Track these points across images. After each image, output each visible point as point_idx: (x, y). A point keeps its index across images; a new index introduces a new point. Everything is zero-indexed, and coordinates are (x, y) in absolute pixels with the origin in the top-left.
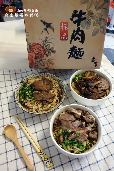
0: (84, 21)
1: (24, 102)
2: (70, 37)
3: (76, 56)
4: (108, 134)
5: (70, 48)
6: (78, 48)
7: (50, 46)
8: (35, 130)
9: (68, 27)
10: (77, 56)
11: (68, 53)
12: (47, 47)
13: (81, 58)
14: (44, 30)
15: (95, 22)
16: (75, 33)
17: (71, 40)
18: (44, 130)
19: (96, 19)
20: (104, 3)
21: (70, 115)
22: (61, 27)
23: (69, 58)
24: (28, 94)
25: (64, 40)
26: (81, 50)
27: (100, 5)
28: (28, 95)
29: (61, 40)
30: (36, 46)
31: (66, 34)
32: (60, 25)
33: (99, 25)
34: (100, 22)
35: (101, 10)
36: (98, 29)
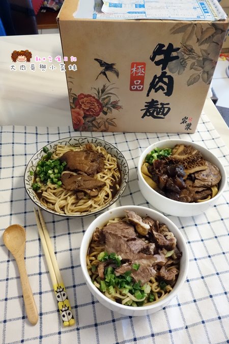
0: (174, 62)
1: (42, 190)
2: (147, 86)
3: (155, 114)
5: (146, 103)
6: (159, 103)
7: (110, 99)
8: (55, 247)
9: (144, 71)
10: (157, 114)
11: (141, 110)
12: (106, 101)
13: (163, 118)
14: (100, 74)
15: (194, 63)
16: (157, 80)
17: (149, 91)
19: (197, 58)
20: (215, 33)
21: (127, 227)
22: (132, 71)
23: (143, 117)
24: (53, 175)
25: (136, 90)
26: (165, 106)
27: (206, 36)
29: (131, 89)
30: (85, 98)
31: (140, 81)
32: (130, 68)
33: (201, 68)
34: (203, 64)
35: (209, 44)
36: (199, 75)
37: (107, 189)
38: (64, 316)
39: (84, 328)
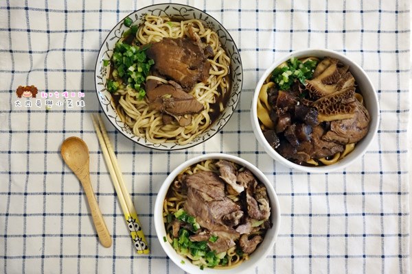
1: (119, 93)
4: (292, 236)
8: (134, 167)
18: (153, 176)
24: (134, 73)
28: (134, 76)
37: (205, 114)
38: (137, 245)
39: (156, 258)
